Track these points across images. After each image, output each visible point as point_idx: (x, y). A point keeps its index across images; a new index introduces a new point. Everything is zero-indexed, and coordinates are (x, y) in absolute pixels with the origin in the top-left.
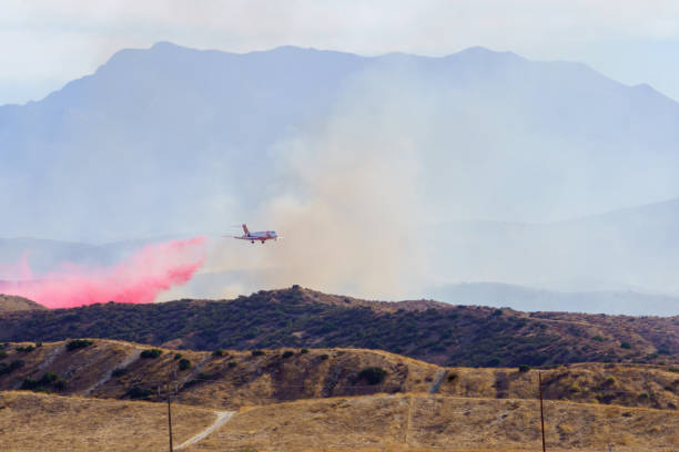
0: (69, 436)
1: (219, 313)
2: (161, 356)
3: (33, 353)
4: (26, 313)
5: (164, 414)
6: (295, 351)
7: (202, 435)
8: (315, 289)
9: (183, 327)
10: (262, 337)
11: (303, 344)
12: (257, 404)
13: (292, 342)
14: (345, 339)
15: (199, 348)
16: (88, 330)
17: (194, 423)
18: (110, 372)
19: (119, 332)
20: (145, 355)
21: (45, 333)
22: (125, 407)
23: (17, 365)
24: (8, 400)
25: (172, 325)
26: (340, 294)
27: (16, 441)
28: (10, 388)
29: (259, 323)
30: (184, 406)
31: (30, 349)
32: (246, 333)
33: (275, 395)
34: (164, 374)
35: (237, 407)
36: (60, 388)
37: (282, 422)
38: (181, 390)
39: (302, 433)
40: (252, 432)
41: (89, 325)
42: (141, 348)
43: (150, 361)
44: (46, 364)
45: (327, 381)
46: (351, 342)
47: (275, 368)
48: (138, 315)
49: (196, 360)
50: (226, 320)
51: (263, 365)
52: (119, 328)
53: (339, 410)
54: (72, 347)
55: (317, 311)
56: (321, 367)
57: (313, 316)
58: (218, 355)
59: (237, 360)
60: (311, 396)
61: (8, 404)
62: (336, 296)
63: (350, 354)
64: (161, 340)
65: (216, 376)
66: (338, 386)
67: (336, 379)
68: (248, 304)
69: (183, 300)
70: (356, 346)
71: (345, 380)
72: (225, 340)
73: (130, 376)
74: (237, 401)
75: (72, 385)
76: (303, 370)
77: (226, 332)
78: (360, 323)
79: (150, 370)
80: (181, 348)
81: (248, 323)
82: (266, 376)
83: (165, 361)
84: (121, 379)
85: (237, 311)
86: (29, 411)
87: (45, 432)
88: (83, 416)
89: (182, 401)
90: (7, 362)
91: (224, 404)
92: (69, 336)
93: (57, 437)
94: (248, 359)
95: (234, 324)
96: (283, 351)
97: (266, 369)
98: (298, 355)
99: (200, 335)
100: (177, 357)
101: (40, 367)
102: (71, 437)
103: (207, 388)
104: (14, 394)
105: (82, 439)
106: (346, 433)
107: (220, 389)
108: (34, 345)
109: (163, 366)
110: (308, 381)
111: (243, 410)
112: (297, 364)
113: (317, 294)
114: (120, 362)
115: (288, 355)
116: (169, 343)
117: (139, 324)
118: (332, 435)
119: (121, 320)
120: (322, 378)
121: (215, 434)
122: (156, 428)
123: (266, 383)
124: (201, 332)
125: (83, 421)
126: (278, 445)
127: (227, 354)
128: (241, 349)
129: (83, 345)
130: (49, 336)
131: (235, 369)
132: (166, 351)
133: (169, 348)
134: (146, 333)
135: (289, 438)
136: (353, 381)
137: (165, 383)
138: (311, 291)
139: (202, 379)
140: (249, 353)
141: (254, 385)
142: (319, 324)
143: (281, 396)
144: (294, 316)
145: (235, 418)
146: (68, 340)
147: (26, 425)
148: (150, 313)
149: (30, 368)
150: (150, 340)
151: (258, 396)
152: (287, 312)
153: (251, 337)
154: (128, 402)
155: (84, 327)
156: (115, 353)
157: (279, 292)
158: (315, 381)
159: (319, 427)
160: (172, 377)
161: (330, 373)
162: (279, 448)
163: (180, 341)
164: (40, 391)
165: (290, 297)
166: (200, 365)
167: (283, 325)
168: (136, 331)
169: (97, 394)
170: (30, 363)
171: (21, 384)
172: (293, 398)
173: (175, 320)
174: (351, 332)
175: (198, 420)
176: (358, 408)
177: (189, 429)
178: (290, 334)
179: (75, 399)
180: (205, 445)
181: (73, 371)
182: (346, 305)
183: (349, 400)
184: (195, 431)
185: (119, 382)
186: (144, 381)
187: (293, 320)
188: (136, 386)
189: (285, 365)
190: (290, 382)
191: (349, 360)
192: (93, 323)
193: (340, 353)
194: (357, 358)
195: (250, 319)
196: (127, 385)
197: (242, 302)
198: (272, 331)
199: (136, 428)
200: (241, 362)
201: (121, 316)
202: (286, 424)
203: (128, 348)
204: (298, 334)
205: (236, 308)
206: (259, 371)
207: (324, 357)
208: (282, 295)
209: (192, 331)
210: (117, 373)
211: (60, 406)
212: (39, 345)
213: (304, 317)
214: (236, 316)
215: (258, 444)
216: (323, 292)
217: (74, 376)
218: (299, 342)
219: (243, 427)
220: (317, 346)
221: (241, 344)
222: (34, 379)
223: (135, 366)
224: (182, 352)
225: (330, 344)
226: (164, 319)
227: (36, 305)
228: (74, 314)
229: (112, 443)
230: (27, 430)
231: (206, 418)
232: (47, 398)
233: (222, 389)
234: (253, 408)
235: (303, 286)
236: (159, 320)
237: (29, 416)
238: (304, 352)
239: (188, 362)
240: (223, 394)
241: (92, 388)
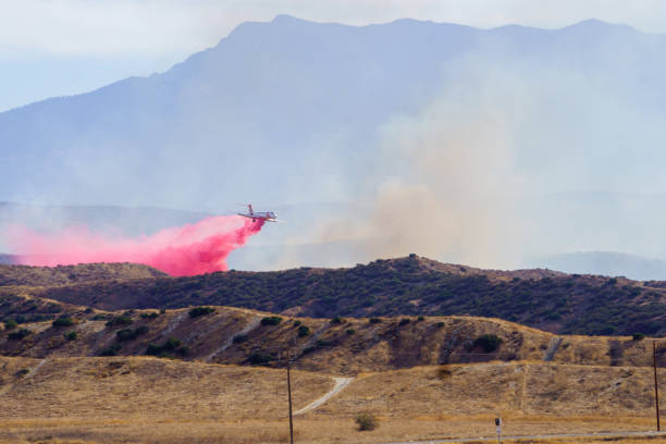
0: (191, 400)
1: (337, 281)
2: (282, 323)
3: (157, 319)
4: (151, 281)
5: (284, 379)
6: (411, 318)
7: (320, 401)
8: (432, 258)
9: (302, 295)
10: (380, 305)
11: (420, 313)
12: (375, 370)
13: (409, 310)
14: (462, 306)
15: (319, 315)
16: (210, 297)
17: (313, 389)
18: (231, 338)
19: (240, 299)
20: (265, 322)
21: (169, 300)
22: (245, 373)
23: (141, 331)
24: (134, 365)
25: (292, 292)
26: (456, 263)
27: (140, 405)
28: (134, 354)
29: (377, 291)
30: (303, 372)
31: (154, 316)
32: (363, 301)
33: (391, 362)
34: (283, 340)
35: (355, 374)
36: (183, 354)
37: (399, 388)
38: (300, 357)
39: (418, 399)
40: (370, 398)
41: (211, 293)
42: (262, 315)
43: (269, 328)
44: (170, 330)
45: (443, 348)
46: (467, 311)
47: (392, 335)
48: (258, 282)
49: (314, 327)
50: (344, 288)
51: (380, 332)
52: (241, 296)
53: (454, 377)
54: (195, 314)
55: (434, 280)
56: (437, 335)
57: (429, 285)
58: (336, 322)
59: (355, 328)
60: (428, 363)
61: (133, 369)
62: (453, 265)
63: (466, 322)
64: (282, 307)
65: (335, 343)
66: (453, 353)
67: (452, 346)
68: (365, 272)
69: (302, 268)
70: (472, 314)
71: (461, 348)
72: (344, 307)
73: (251, 343)
74: (355, 367)
75: (195, 351)
76: (420, 338)
77: (344, 300)
78: (476, 291)
79: (271, 336)
80: (300, 315)
81: (366, 291)
82: (383, 343)
83: (285, 327)
84: (243, 345)
85: (354, 280)
86: (152, 377)
87: (168, 397)
88: (205, 381)
89: (301, 367)
90: (132, 328)
91: (342, 370)
92: (192, 303)
93: (179, 402)
94: (366, 326)
95: (352, 292)
96: (400, 318)
97: (383, 337)
98: (415, 323)
99: (320, 303)
100: (297, 324)
101: (164, 333)
102: (194, 402)
103: (326, 355)
104: (139, 360)
105: (204, 404)
106: (462, 400)
107: (339, 356)
108: (157, 312)
109: (284, 332)
110: (425, 348)
111: (361, 376)
112: (414, 331)
113: (433, 263)
114: (241, 329)
115: (405, 322)
116: (289, 311)
117: (259, 292)
118: (449, 401)
119: (242, 288)
120: (439, 345)
121: (333, 400)
122: (276, 393)
123: (383, 350)
124: (320, 299)
125: (205, 386)
126: (395, 410)
127: (345, 322)
128: (358, 317)
129: (205, 312)
130: (172, 303)
131: (353, 337)
132: (286, 319)
133: (290, 316)
134: (266, 301)
135: (405, 404)
136: (469, 349)
137: (285, 349)
138: (427, 260)
139: (321, 346)
140: (367, 320)
141: (371, 352)
142: (437, 292)
143: (399, 362)
144: (411, 285)
145: (352, 384)
146: (191, 307)
147: (150, 390)
148: (270, 281)
149: (153, 335)
150: (270, 307)
151: (375, 363)
152: (404, 281)
153: (369, 305)
154: (248, 368)
155: (206, 294)
156: (237, 320)
157: (397, 261)
158: (432, 348)
159: (435, 394)
160: (291, 343)
161: (445, 341)
162: (397, 414)
163: (299, 308)
164: (164, 356)
165: (407, 266)
166: (318, 333)
167: (400, 293)
168: (256, 299)
169: (219, 360)
170: (154, 329)
171: (145, 350)
172: (410, 365)
173: (295, 288)
174: (467, 300)
175: (316, 385)
176: (475, 374)
177: (308, 395)
178: (407, 301)
179: (198, 365)
180: (323, 411)
181: (196, 337)
182: (463, 274)
183: (465, 367)
184: (314, 397)
185: (240, 349)
186: (264, 347)
187: (411, 289)
188: (257, 353)
189: (402, 332)
190: (407, 350)
191: (466, 328)
192: (216, 291)
193: (456, 322)
194: (473, 326)
195: (368, 287)
196: (248, 352)
197: (360, 271)
198: (390, 299)
199: (256, 393)
200: (359, 329)
201: (242, 284)
202: (402, 390)
203: (248, 315)
204: (415, 302)
205: (355, 277)
206: (377, 338)
207: (441, 325)
208: (398, 263)
209: (311, 298)
210: (238, 340)
211: (184, 372)
212: (162, 312)
213: (420, 286)
214: (353, 285)
215: (375, 410)
216: (439, 261)
217: (197, 342)
218: (416, 310)
219: (361, 394)
220: (433, 314)
221: (359, 312)
222: (158, 344)
223: (256, 332)
224: (301, 319)
225: (447, 312)
226: (283, 287)
227: (160, 274)
228: (196, 281)
229: (233, 408)
230: (150, 395)
231: (325, 384)
232: (171, 363)
233: (340, 356)
234: (370, 375)
235: (420, 255)
236: (279, 288)
237: (153, 380)
238: (421, 319)
239: (307, 329)
240: (341, 360)
241: (214, 354)
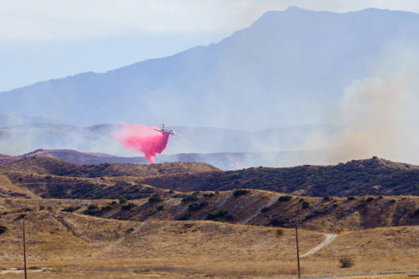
0: (235, 248)
1: (327, 174)
2: (292, 200)
3: (214, 197)
4: (209, 173)
5: (293, 235)
6: (375, 197)
7: (317, 248)
8: (387, 159)
9: (304, 182)
10: (354, 189)
11: (380, 193)
12: (351, 230)
13: (373, 192)
14: (406, 190)
15: (315, 195)
16: (247, 184)
17: (312, 241)
18: (260, 209)
19: (265, 185)
20: (281, 199)
21: (220, 186)
22: (269, 231)
23: (203, 205)
24: (199, 226)
25: (298, 181)
26: (403, 162)
27: (204, 251)
28: (200, 219)
29: (351, 180)
30: (306, 231)
31: (212, 195)
32: (343, 186)
33: (362, 225)
34: (293, 211)
35: (339, 232)
36: (230, 219)
37: (367, 241)
38: (304, 221)
39: (379, 248)
40: (348, 247)
41: (247, 181)
42: (279, 195)
43: (284, 203)
44: (222, 204)
45: (394, 216)
46: (409, 192)
47: (362, 208)
48: (277, 175)
49: (313, 203)
50: (331, 178)
51: (354, 206)
52: (265, 183)
53: (402, 234)
54: (237, 194)
55: (389, 173)
56: (391, 207)
57: (386, 176)
58: (326, 199)
59: (338, 203)
60: (385, 225)
61: (199, 228)
62: (400, 163)
63: (409, 199)
64: (292, 190)
65: (325, 212)
66: (402, 219)
67: (400, 215)
68: (345, 168)
69: (305, 166)
70: (413, 195)
71: (406, 216)
72: (331, 190)
73: (272, 212)
74: (338, 228)
75: (237, 217)
76: (380, 209)
77: (331, 185)
78: (416, 180)
79: (285, 208)
80: (303, 195)
81: (345, 180)
82: (356, 213)
83: (294, 203)
84: (267, 214)
85: (338, 173)
86: (211, 233)
87: (221, 246)
88: (244, 236)
89: (304, 227)
90: (198, 203)
91: (330, 230)
92: (235, 188)
93: (228, 249)
94: (345, 202)
95: (336, 181)
96: (367, 197)
97: (356, 209)
98: (377, 200)
99: (315, 187)
100: (301, 200)
101: (218, 206)
102: (237, 249)
103: (320, 220)
104: (203, 223)
105: (244, 250)
106: (407, 249)
107: (328, 221)
108: (214, 193)
109: (292, 206)
110: (383, 216)
111: (342, 234)
112: (376, 205)
113: (388, 162)
114: (266, 203)
115: (370, 200)
116: (296, 192)
117: (278, 180)
118: (398, 250)
119: (267, 178)
120: (392, 214)
121: (325, 248)
122: (289, 244)
123: (356, 217)
124: (316, 185)
125: (244, 239)
126: (364, 255)
127: (332, 199)
128: (340, 196)
129: (244, 193)
130: (223, 187)
131: (337, 208)
132: (295, 197)
133: (296, 195)
134: (282, 186)
135: (371, 251)
136: (411, 216)
137: (294, 216)
138: (384, 160)
139: (317, 214)
140: (346, 198)
141: (349, 218)
142: (389, 180)
143: (366, 225)
144: (374, 176)
145: (337, 239)
146: (235, 190)
147: (210, 241)
148: (284, 174)
149: (211, 207)
150: (284, 190)
151: (352, 225)
152: (369, 173)
153: (347, 188)
154: (271, 228)
155: (244, 182)
156: (264, 198)
157: (364, 161)
158: (387, 216)
159: (390, 245)
160: (298, 213)
161: (396, 211)
162: (365, 257)
163: (303, 191)
164: (219, 221)
165: (371, 164)
166: (315, 206)
167: (367, 181)
168: (276, 185)
169: (252, 223)
170: (211, 203)
171: (206, 216)
172: (374, 227)
173: (299, 178)
174: (410, 186)
175: (314, 239)
176: (415, 233)
177: (309, 245)
178: (372, 186)
179: (239, 226)
180: (319, 255)
181: (238, 208)
182: (407, 169)
183: (409, 228)
184: (313, 246)
185: (266, 216)
186: (281, 215)
187: (374, 178)
188: (277, 219)
189: (369, 206)
190: (372, 217)
191: (409, 203)
192: (250, 180)
193: (403, 199)
194: (414, 202)
195: (346, 178)
196: (270, 218)
197: (341, 167)
198: (360, 185)
199: (276, 244)
200: (342, 204)
201: (267, 175)
202: (369, 242)
203: (271, 195)
204: (376, 187)
205: (337, 171)
206: (352, 210)
207: (393, 201)
208: (366, 163)
209: (311, 184)
210: (265, 210)
211: (230, 230)
212: (217, 193)
213: (380, 176)
214: (337, 176)
215: (352, 255)
216: (392, 161)
217: (238, 212)
218: (377, 192)
219: (343, 244)
220: (388, 194)
221: (341, 193)
222: (215, 213)
223: (275, 206)
224: (304, 198)
225: (397, 193)
226: (293, 177)
227: (215, 168)
228: (238, 174)
229: (262, 253)
230: (210, 245)
231: (319, 238)
232: (222, 225)
233: (329, 220)
234: (348, 233)
235: (380, 157)
236: (290, 178)
237: (211, 235)
238: (380, 198)
239: (308, 204)
240: (329, 223)
241: (249, 219)
